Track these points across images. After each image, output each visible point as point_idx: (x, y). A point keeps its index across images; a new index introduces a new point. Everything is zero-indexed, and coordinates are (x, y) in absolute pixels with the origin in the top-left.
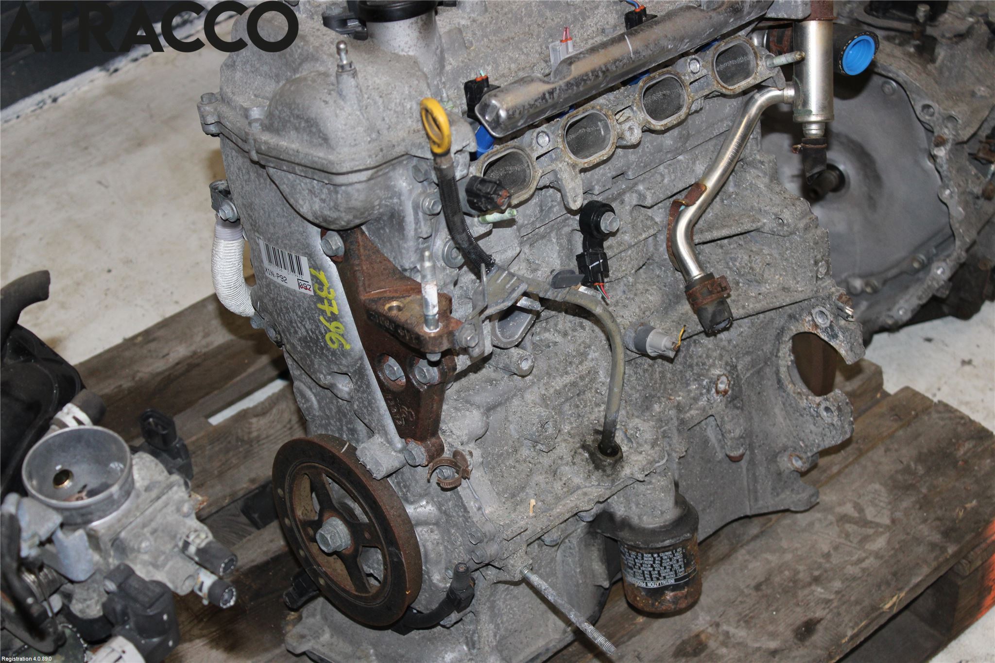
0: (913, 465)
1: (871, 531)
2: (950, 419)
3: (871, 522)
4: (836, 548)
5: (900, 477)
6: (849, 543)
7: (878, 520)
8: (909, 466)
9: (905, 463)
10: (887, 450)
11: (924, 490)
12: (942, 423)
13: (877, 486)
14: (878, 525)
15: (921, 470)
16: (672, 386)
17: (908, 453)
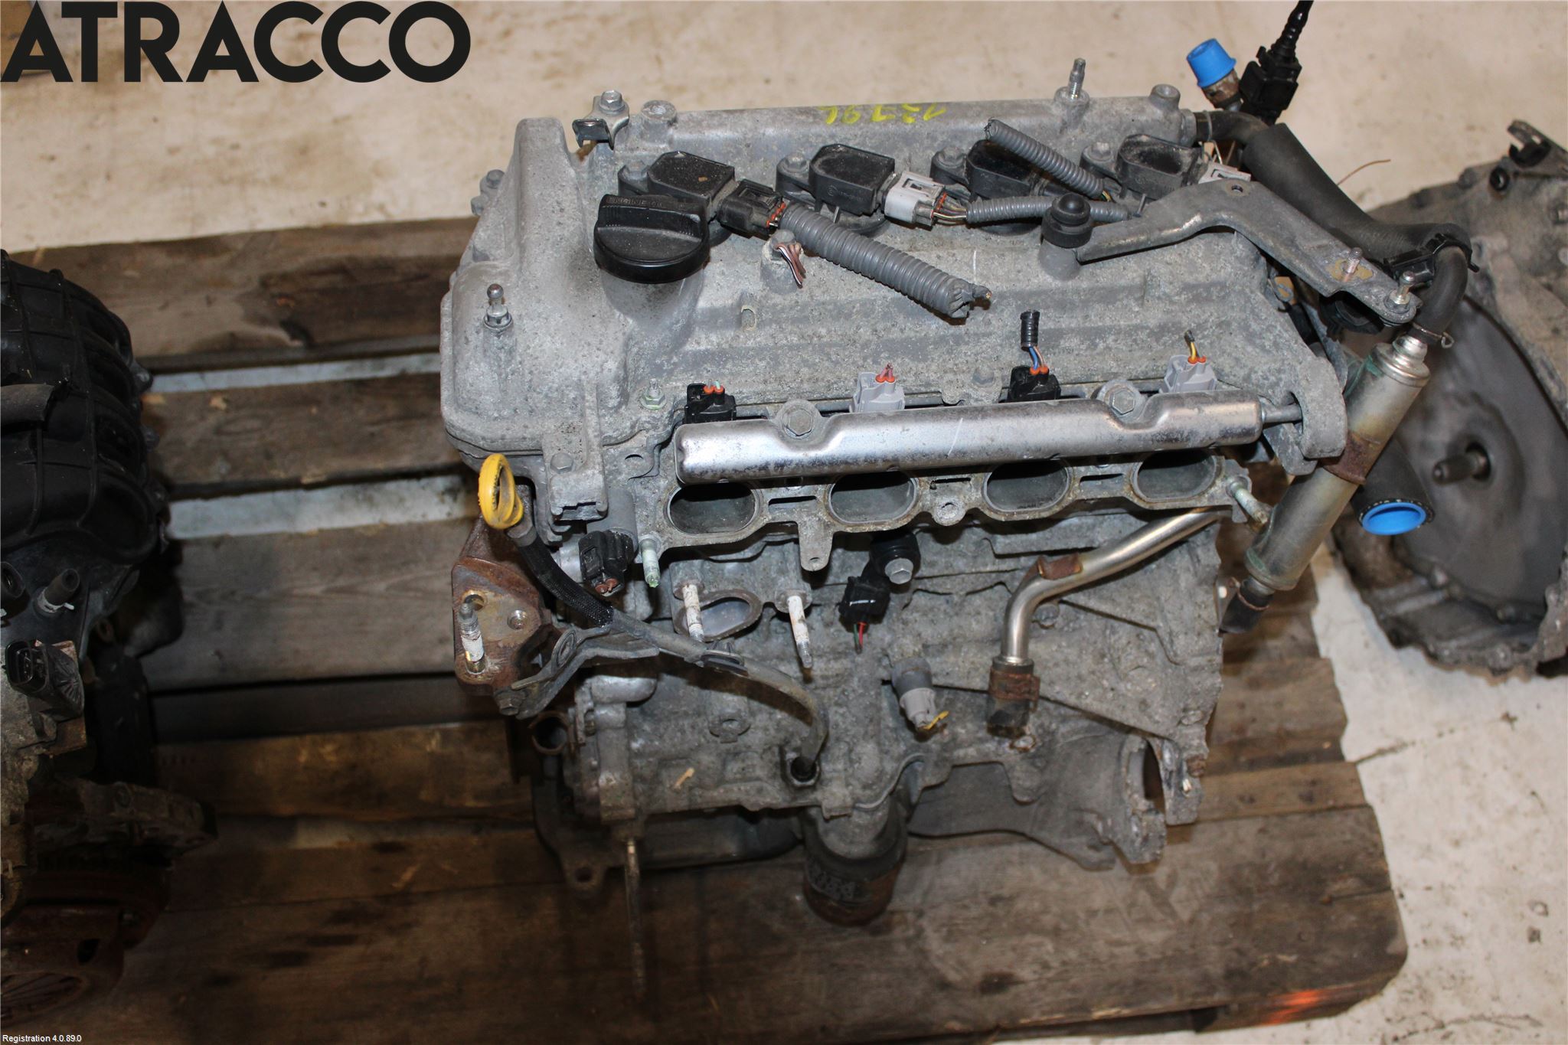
0: (1273, 866)
1: (1159, 916)
2: (1363, 837)
3: (1169, 905)
4: (1109, 911)
5: (1246, 872)
6: (1125, 915)
7: (1178, 907)
8: (1267, 866)
9: (1267, 859)
10: (1262, 831)
11: (1256, 907)
12: (1348, 837)
13: (1213, 867)
14: (1173, 914)
15: (1275, 879)
16: (961, 715)
17: (1283, 848)
